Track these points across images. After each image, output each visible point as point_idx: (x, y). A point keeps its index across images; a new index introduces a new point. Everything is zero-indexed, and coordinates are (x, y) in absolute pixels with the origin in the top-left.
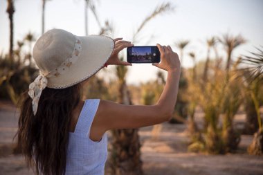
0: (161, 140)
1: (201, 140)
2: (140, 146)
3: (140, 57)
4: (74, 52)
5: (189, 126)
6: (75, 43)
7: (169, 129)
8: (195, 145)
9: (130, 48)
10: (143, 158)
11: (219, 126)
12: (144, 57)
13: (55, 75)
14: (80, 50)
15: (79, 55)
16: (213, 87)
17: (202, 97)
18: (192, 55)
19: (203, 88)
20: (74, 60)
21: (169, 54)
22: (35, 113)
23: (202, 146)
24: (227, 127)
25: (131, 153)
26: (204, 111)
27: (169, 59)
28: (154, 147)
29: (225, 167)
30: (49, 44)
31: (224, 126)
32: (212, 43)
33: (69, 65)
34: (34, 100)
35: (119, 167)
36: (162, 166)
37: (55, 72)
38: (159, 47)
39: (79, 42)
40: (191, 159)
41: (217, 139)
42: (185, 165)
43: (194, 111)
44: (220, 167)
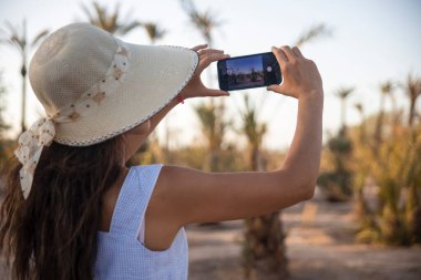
0: (316, 226)
1: (374, 226)
2: (283, 237)
3: (242, 77)
4: (110, 71)
5: (356, 206)
6: (115, 53)
7: (327, 211)
8: (366, 233)
9: (223, 62)
10: (290, 253)
11: (400, 205)
12: (248, 76)
13: (71, 117)
14: (125, 69)
15: (121, 79)
16: (391, 150)
17: (374, 166)
18: (359, 107)
19: (376, 152)
20: (109, 87)
21: (297, 63)
22: (26, 196)
23: (375, 235)
24: (413, 206)
25: (271, 246)
26: (379, 184)
27: (298, 74)
28: (305, 237)
29: (411, 265)
30: (58, 50)
31: (409, 206)
32: (387, 89)
33: (100, 97)
34: (26, 167)
35: (255, 267)
36: (318, 265)
37: (70, 112)
38: (275, 53)
39: (124, 52)
40: (360, 254)
41: (397, 224)
42: (351, 263)
43: (363, 185)
44: (404, 265)
